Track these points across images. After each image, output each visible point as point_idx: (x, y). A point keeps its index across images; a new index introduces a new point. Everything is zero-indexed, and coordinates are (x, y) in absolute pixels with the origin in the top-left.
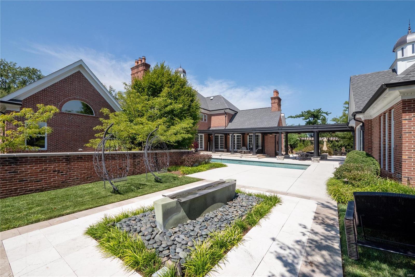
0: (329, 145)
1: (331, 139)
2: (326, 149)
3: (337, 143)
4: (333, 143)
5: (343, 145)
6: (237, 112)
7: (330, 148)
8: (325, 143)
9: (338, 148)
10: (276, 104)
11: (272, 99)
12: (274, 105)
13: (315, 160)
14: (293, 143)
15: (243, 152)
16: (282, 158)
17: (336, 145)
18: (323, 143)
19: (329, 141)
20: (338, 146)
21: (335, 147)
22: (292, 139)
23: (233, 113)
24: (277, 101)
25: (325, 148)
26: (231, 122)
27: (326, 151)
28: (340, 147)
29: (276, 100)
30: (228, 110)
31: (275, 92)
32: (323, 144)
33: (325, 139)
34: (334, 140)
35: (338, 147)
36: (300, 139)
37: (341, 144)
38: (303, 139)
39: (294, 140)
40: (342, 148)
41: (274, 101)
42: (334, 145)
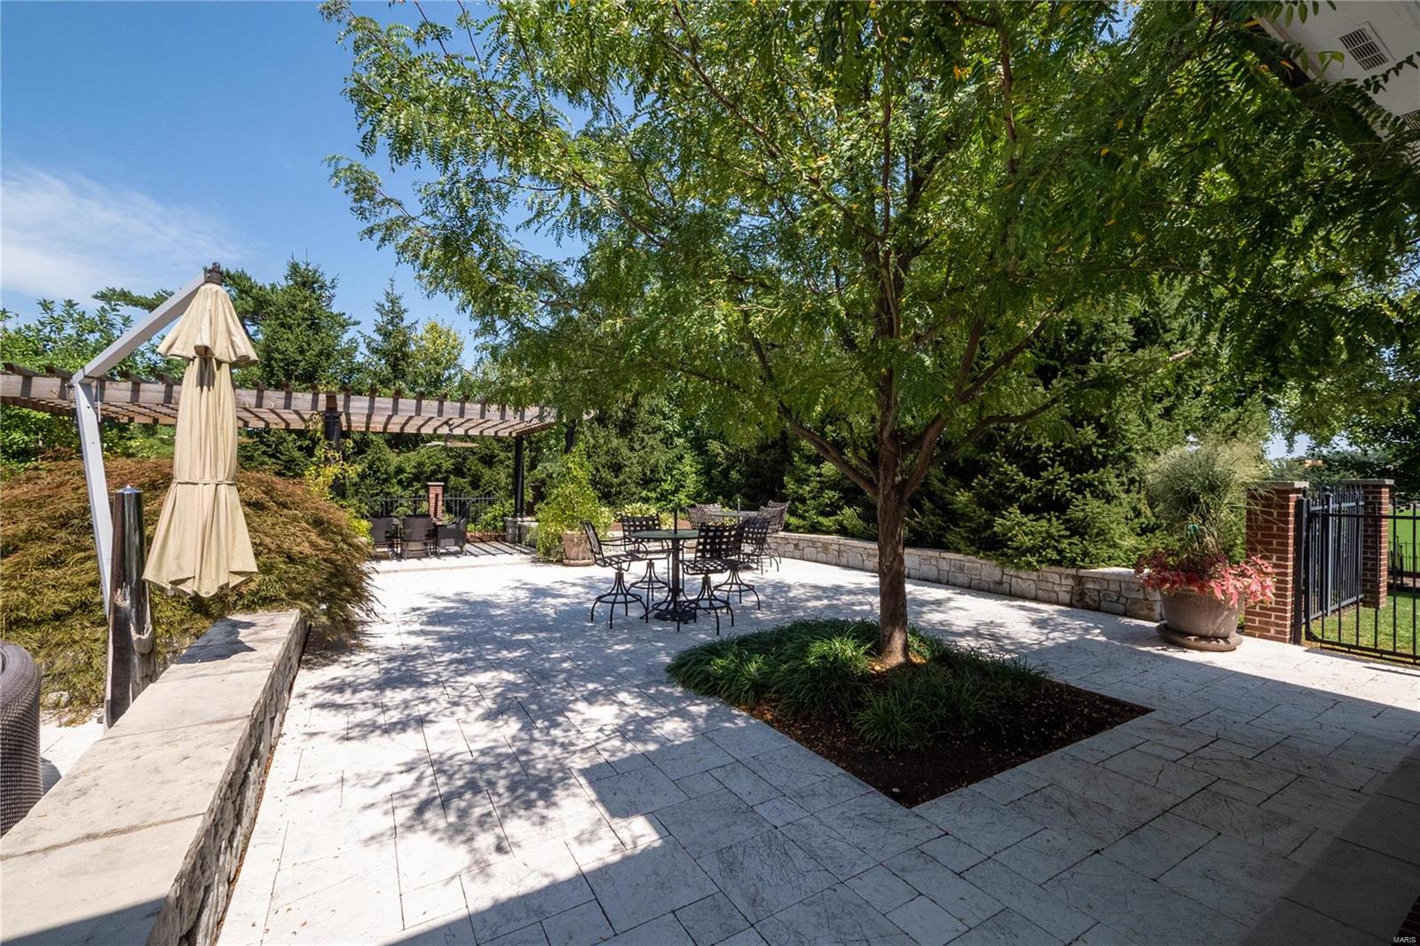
3: (394, 459)
4: (370, 454)
5: (428, 469)
9: (400, 491)
17: (392, 469)
20: (403, 476)
21: (385, 481)
28: (410, 484)
35: (400, 482)
37: (420, 465)
40: (427, 488)
42: (375, 472)
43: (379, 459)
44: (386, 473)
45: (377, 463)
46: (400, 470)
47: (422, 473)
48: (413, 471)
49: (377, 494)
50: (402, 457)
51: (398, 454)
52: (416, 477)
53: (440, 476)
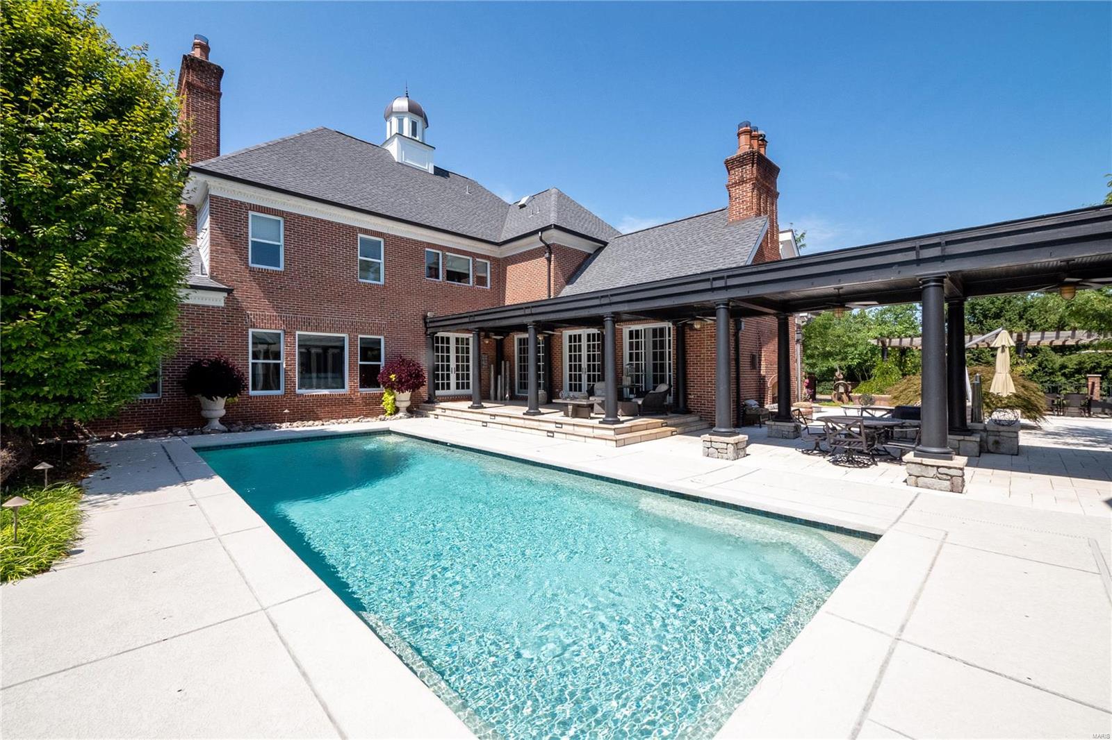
0: (1020, 369)
1: (1034, 339)
2: (1012, 389)
3: (1058, 360)
4: (1040, 358)
5: (1088, 366)
6: (605, 244)
7: (1027, 383)
8: (1003, 361)
9: (1064, 380)
10: (749, 186)
11: (731, 164)
12: (736, 191)
13: (933, 471)
14: (855, 362)
15: (570, 407)
16: (731, 448)
17: (1057, 366)
18: (991, 359)
19: (1020, 348)
20: (1066, 371)
21: (1051, 374)
22: (853, 345)
23: (585, 247)
24: (750, 171)
25: (1002, 383)
26: (572, 283)
27: (1008, 397)
28: (1072, 375)
29: (748, 167)
30: (554, 232)
31: (745, 132)
32: (991, 364)
33: (1003, 339)
34: (1046, 342)
35: (1064, 375)
36: (883, 343)
37: (1080, 363)
38: (895, 342)
39: (861, 348)
40: (1087, 379)
41: (737, 173)
42: (1044, 368)
43: (1047, 360)
44: (1052, 368)
45: (1045, 363)
46: (1063, 367)
47: (1082, 369)
48: (1075, 367)
49: (1046, 382)
50: (1065, 358)
51: (1062, 356)
52: (1078, 371)
53: (1099, 370)
